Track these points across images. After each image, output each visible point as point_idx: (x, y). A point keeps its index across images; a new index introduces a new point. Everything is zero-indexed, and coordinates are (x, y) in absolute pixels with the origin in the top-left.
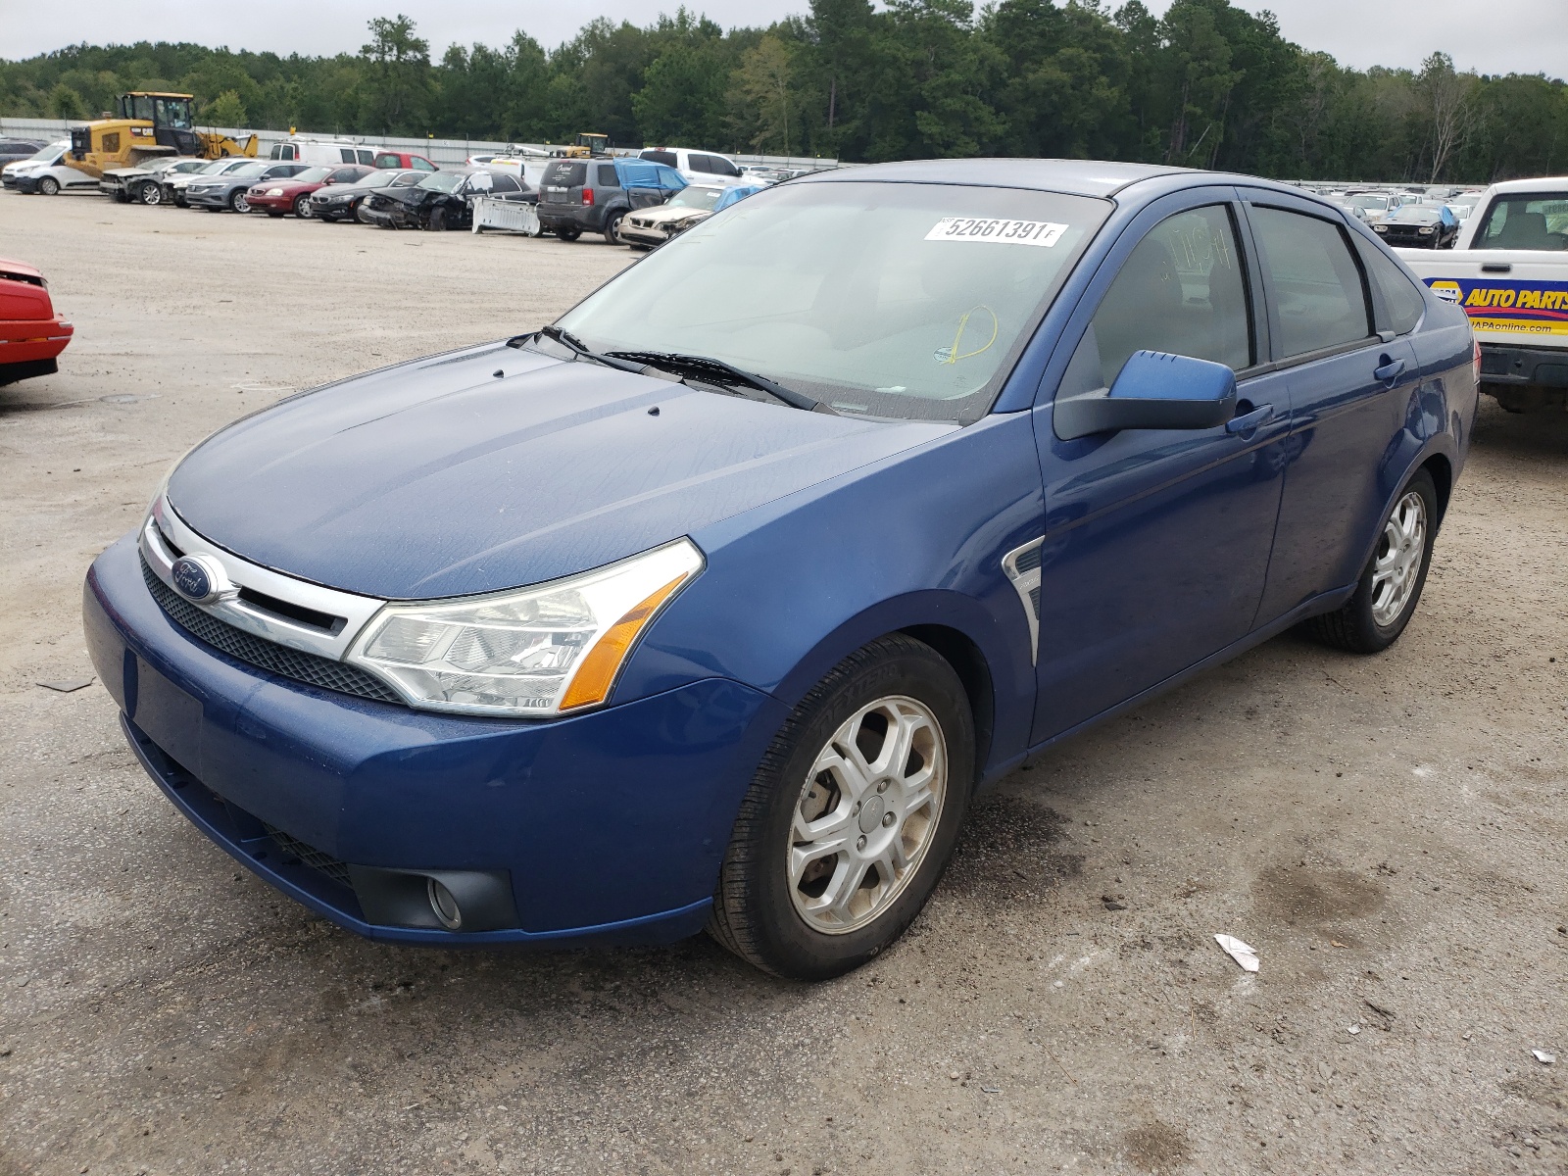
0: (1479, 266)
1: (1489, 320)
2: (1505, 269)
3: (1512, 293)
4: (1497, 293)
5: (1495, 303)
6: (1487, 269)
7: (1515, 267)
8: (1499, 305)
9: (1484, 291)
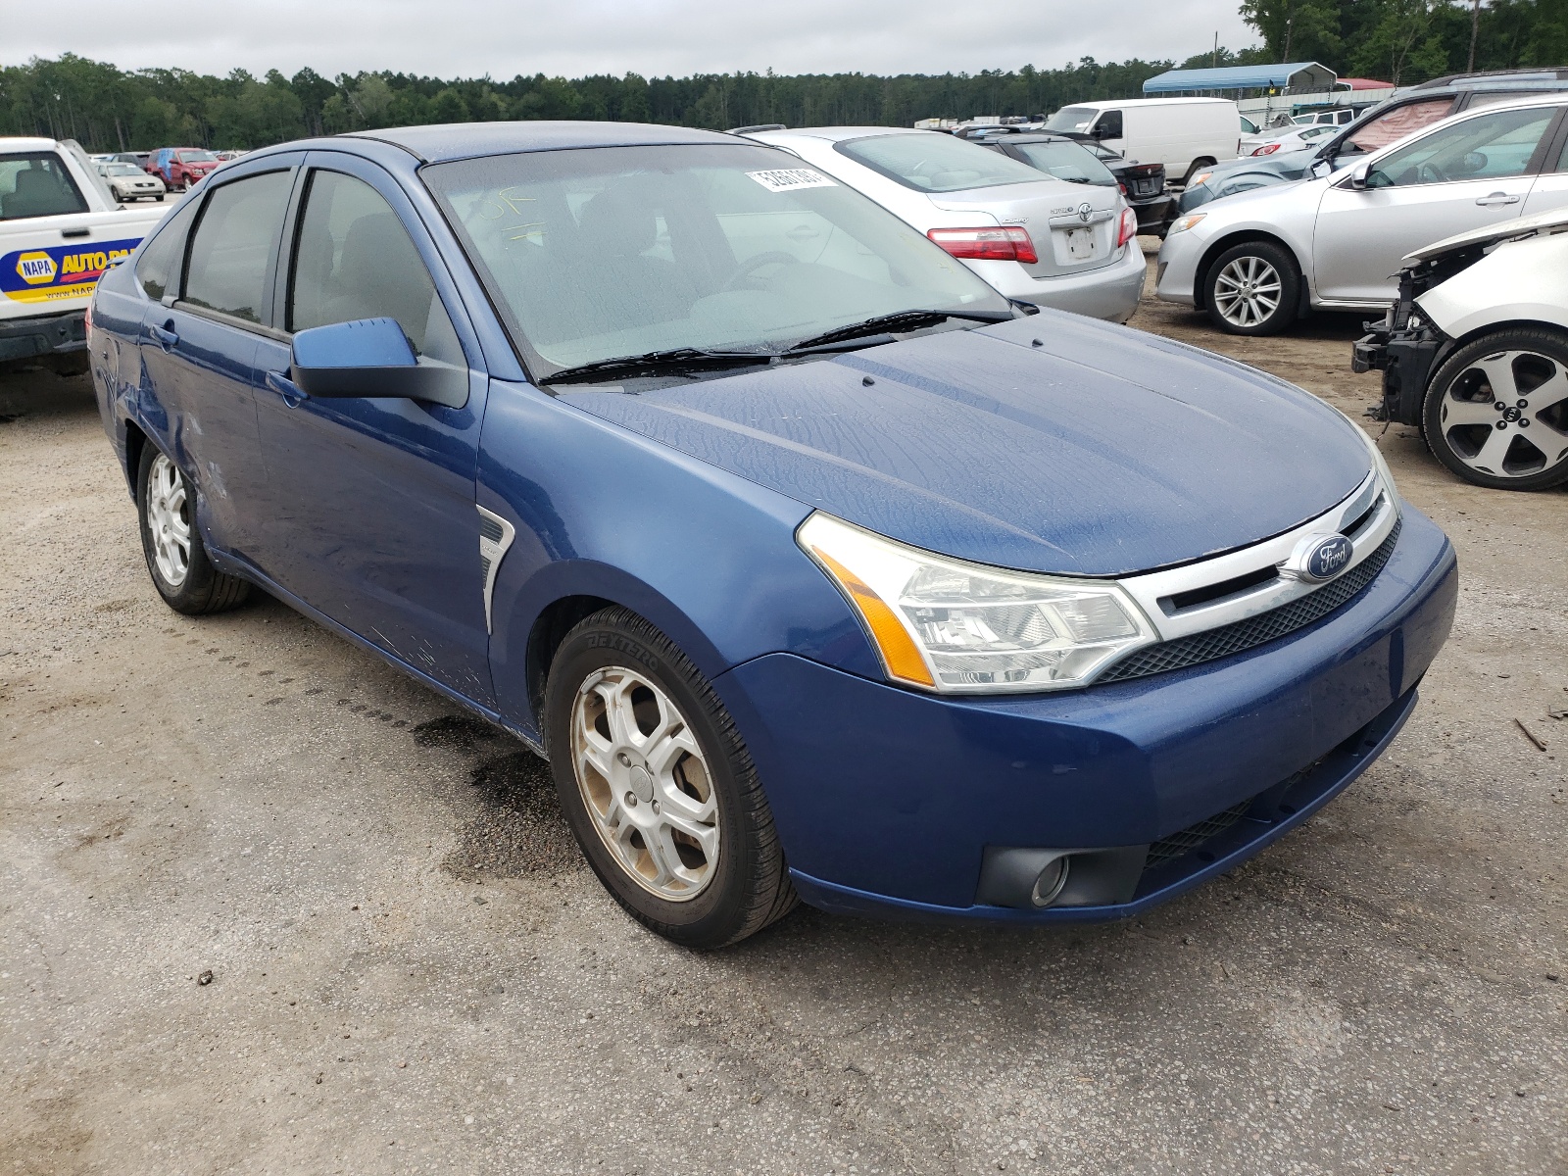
0: (58, 233)
1: (85, 285)
2: (85, 233)
3: (101, 254)
4: (89, 256)
5: (91, 268)
6: (67, 235)
7: (92, 229)
8: (95, 269)
9: (75, 257)
